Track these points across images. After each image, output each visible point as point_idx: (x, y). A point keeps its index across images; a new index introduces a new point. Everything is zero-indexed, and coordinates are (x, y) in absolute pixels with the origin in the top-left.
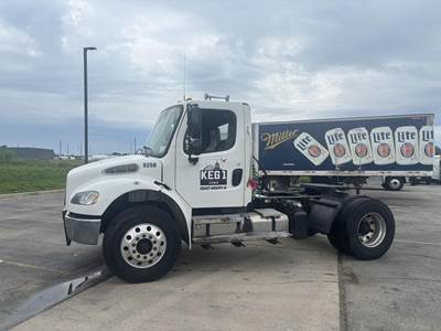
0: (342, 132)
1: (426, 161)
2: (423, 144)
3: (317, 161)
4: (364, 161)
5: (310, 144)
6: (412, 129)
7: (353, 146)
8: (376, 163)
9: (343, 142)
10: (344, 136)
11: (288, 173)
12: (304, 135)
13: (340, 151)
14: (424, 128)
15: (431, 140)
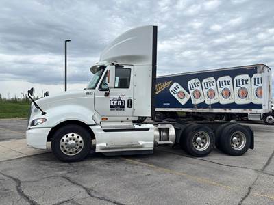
0: (199, 81)
1: (256, 101)
2: (254, 88)
3: (183, 102)
4: (213, 101)
5: (179, 90)
6: (246, 77)
7: (205, 91)
8: (221, 102)
9: (199, 88)
10: (199, 84)
11: (166, 110)
12: (175, 84)
13: (198, 95)
14: (255, 76)
15: (260, 85)
